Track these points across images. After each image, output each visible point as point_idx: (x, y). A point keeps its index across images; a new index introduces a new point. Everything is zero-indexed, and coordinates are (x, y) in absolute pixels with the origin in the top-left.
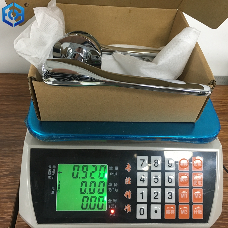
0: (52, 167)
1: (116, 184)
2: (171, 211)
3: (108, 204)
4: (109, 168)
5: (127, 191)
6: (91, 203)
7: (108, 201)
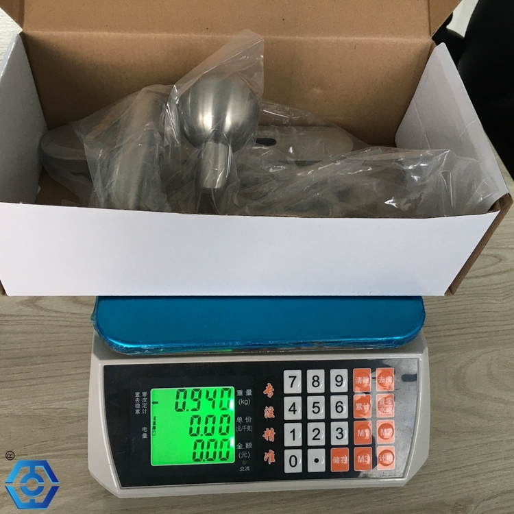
0: (141, 394)
1: (248, 419)
2: (341, 459)
3: (237, 451)
4: (236, 393)
5: (267, 429)
6: (209, 450)
7: (236, 447)
